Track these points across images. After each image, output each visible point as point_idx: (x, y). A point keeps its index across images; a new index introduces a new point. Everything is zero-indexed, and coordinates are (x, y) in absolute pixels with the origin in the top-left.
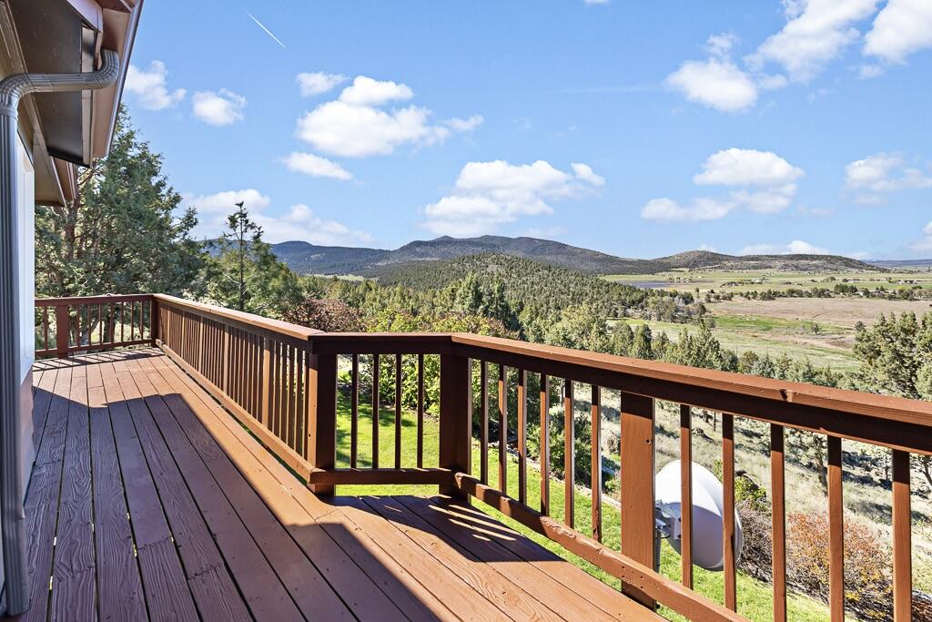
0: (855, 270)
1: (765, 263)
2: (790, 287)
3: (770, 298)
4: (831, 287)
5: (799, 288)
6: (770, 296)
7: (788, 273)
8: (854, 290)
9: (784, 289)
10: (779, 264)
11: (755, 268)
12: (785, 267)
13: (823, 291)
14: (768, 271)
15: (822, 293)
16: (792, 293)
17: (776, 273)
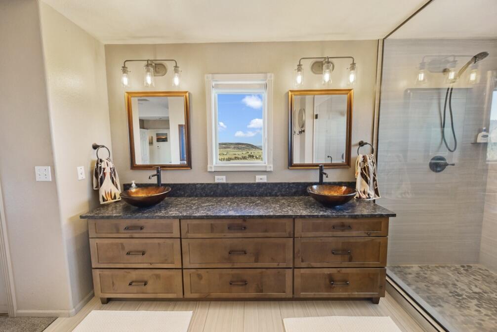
0: (254, 149)
1: (228, 146)
2: (235, 156)
3: (229, 160)
4: (247, 155)
5: (238, 156)
6: (229, 159)
7: (235, 150)
8: (253, 156)
9: (233, 157)
10: (232, 146)
11: (225, 148)
12: (234, 148)
13: (245, 157)
14: (229, 149)
15: (244, 158)
16: (236, 158)
17: (232, 150)
